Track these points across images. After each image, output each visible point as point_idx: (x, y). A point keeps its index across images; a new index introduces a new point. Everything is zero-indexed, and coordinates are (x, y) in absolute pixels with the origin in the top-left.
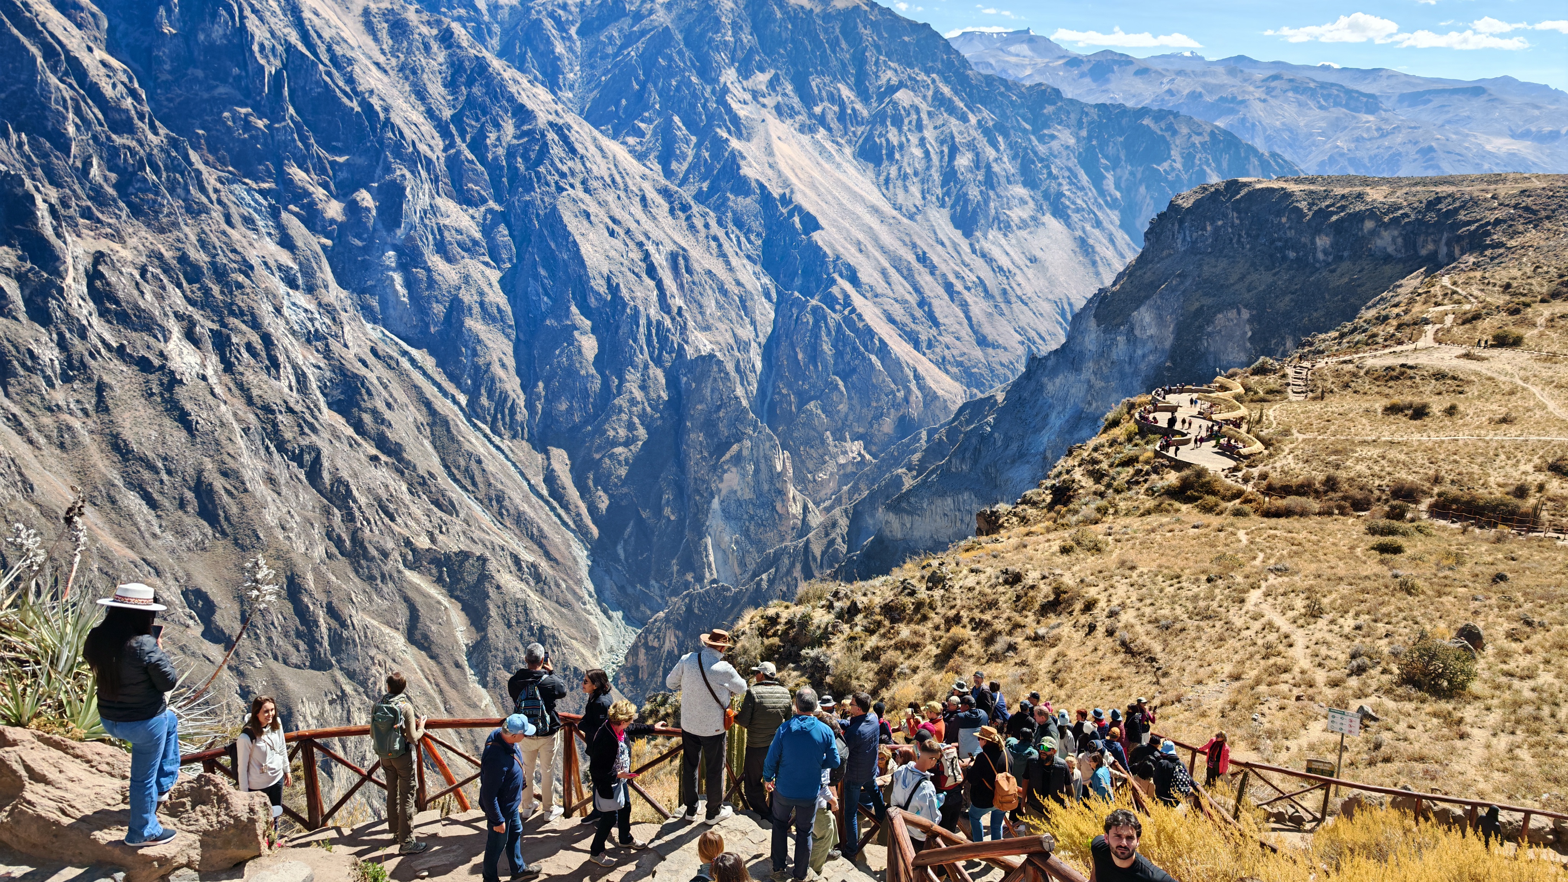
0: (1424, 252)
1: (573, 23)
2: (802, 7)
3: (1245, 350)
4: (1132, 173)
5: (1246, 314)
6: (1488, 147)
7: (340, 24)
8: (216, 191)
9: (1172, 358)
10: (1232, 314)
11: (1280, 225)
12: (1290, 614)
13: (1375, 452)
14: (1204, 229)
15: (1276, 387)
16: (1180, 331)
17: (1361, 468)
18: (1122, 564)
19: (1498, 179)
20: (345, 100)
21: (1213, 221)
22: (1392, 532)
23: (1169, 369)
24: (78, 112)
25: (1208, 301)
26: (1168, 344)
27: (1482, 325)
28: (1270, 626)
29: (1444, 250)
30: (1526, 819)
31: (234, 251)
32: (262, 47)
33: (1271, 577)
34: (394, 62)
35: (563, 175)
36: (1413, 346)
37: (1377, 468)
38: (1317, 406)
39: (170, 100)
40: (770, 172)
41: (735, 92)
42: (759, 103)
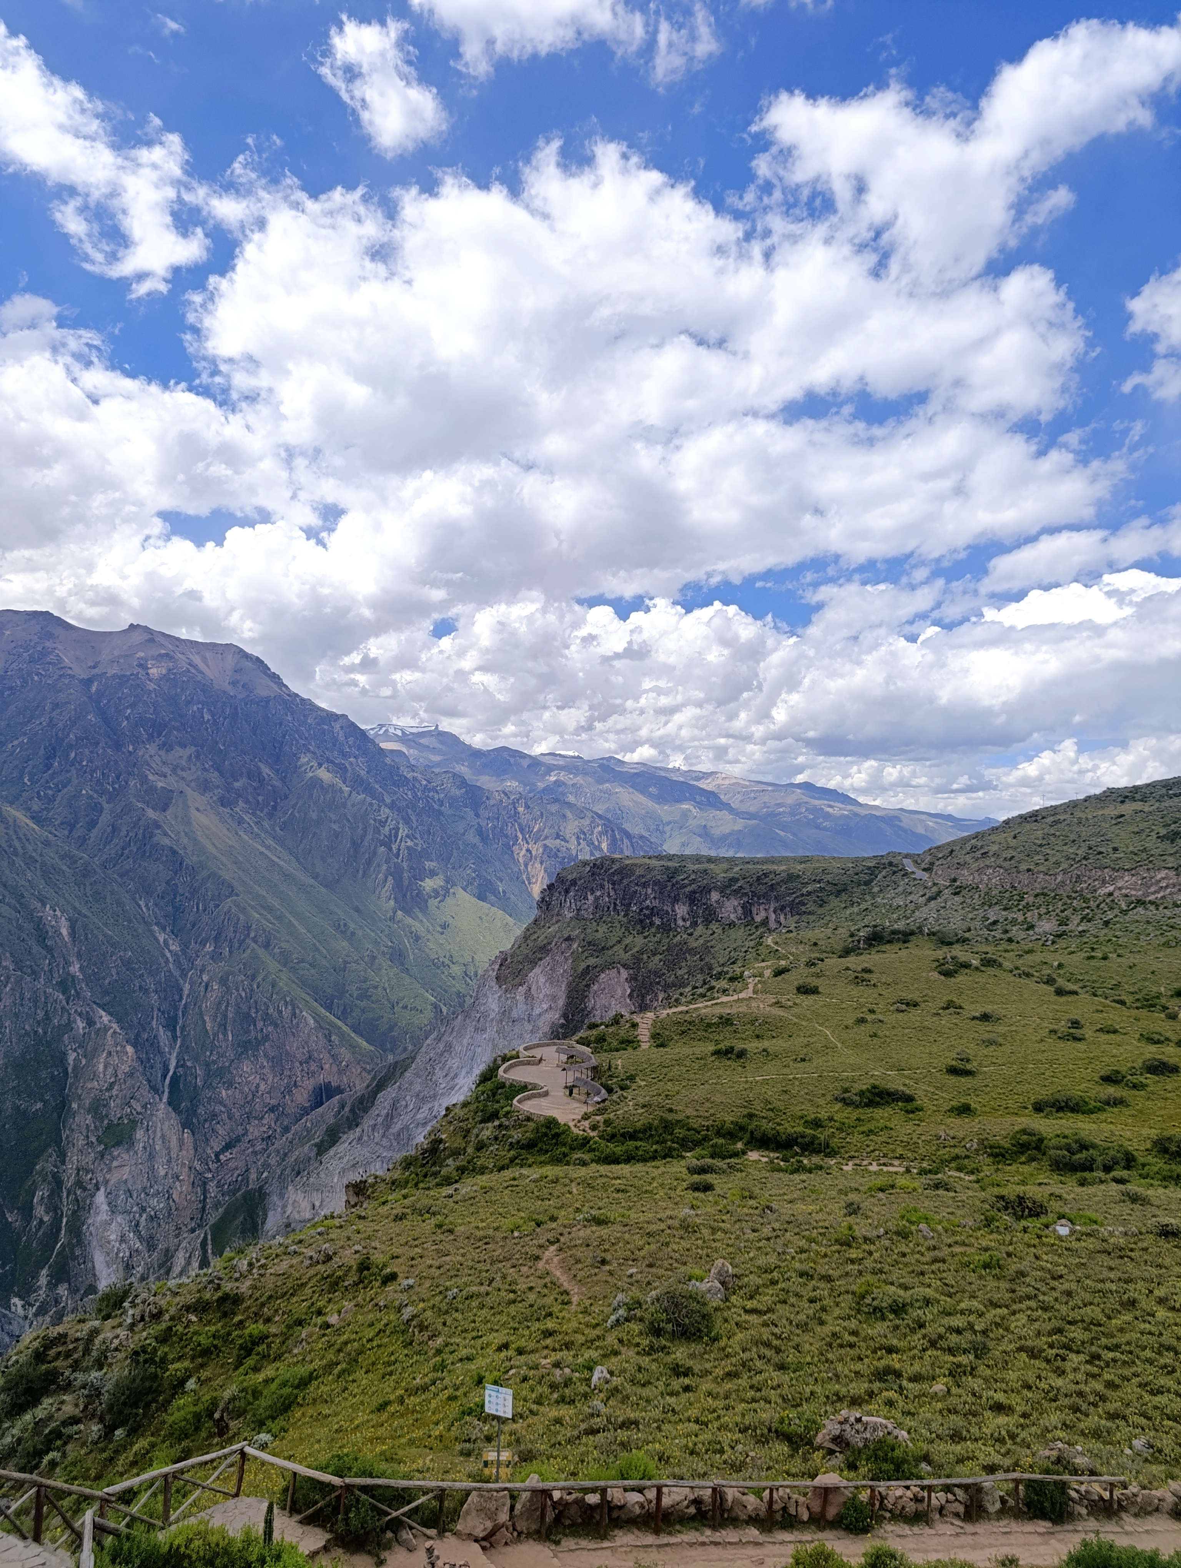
2: (225, 692)
5: (624, 974)
10: (613, 973)
11: (647, 897)
14: (586, 898)
15: (627, 1037)
16: (570, 989)
19: (806, 859)
21: (593, 892)
22: (709, 1170)
25: (592, 962)
26: (560, 1004)
27: (790, 977)
36: (737, 997)
37: (702, 1111)
38: (659, 1054)
40: (185, 841)
41: (154, 766)
42: (178, 775)
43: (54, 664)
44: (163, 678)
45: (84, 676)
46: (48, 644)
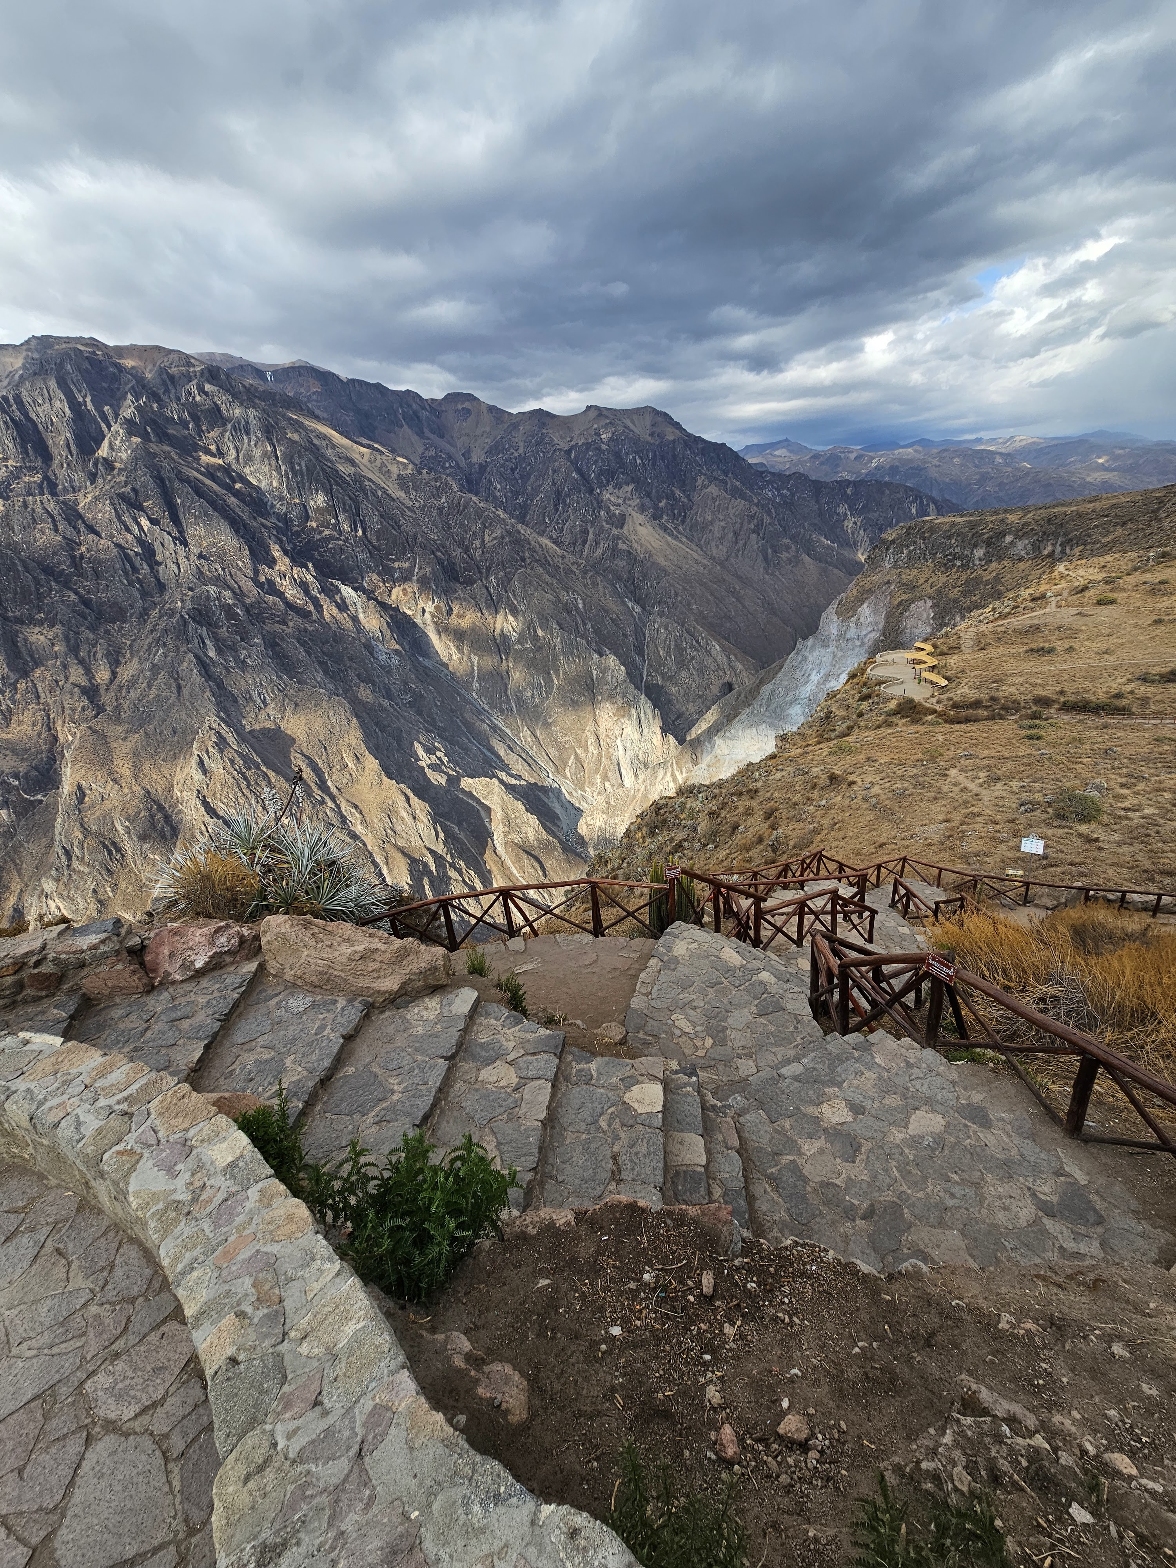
0: (1046, 552)
2: (647, 442)
3: (930, 625)
4: (855, 523)
5: (929, 603)
6: (1089, 479)
7: (386, 487)
9: (884, 634)
10: (921, 603)
11: (951, 546)
12: (978, 781)
13: (1021, 680)
14: (902, 552)
15: (954, 645)
16: (888, 616)
17: (1012, 690)
18: (868, 759)
19: (1096, 499)
20: (393, 531)
21: (907, 547)
22: (1036, 727)
23: (882, 641)
25: (905, 597)
26: (881, 626)
27: (1087, 594)
28: (965, 789)
29: (1058, 549)
30: (1159, 899)
33: (962, 761)
36: (1042, 612)
37: (1022, 689)
38: (981, 654)
39: (300, 542)
40: (636, 545)
41: (613, 500)
42: (627, 504)
43: (549, 443)
44: (610, 440)
45: (567, 448)
46: (544, 431)
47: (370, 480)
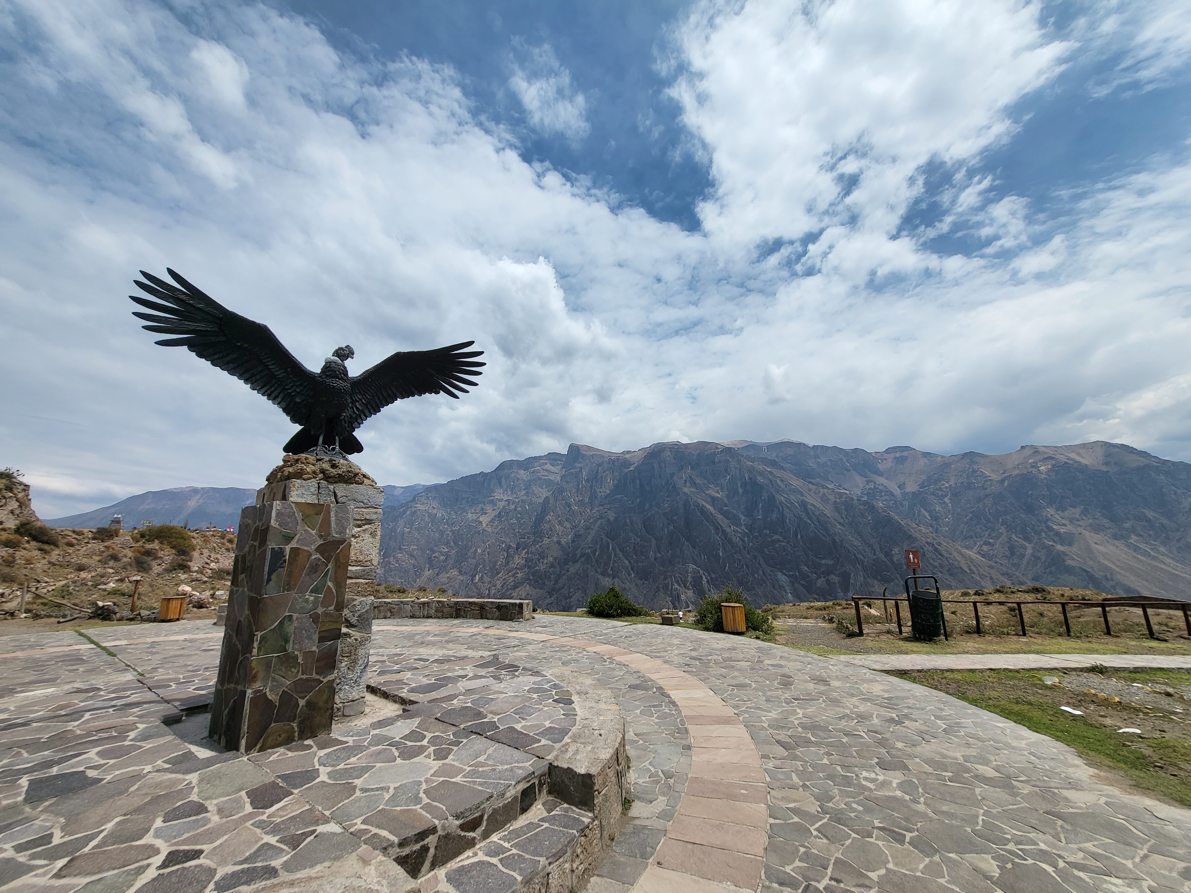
1: (946, 496)
2: (1099, 470)
7: (824, 509)
8: (770, 575)
20: (823, 538)
24: (724, 548)
31: (776, 599)
32: (790, 520)
34: (847, 521)
35: (935, 567)
40: (1091, 563)
41: (1056, 520)
42: (1075, 524)
43: (980, 476)
44: (1049, 470)
45: (999, 478)
46: (976, 467)
47: (813, 505)
